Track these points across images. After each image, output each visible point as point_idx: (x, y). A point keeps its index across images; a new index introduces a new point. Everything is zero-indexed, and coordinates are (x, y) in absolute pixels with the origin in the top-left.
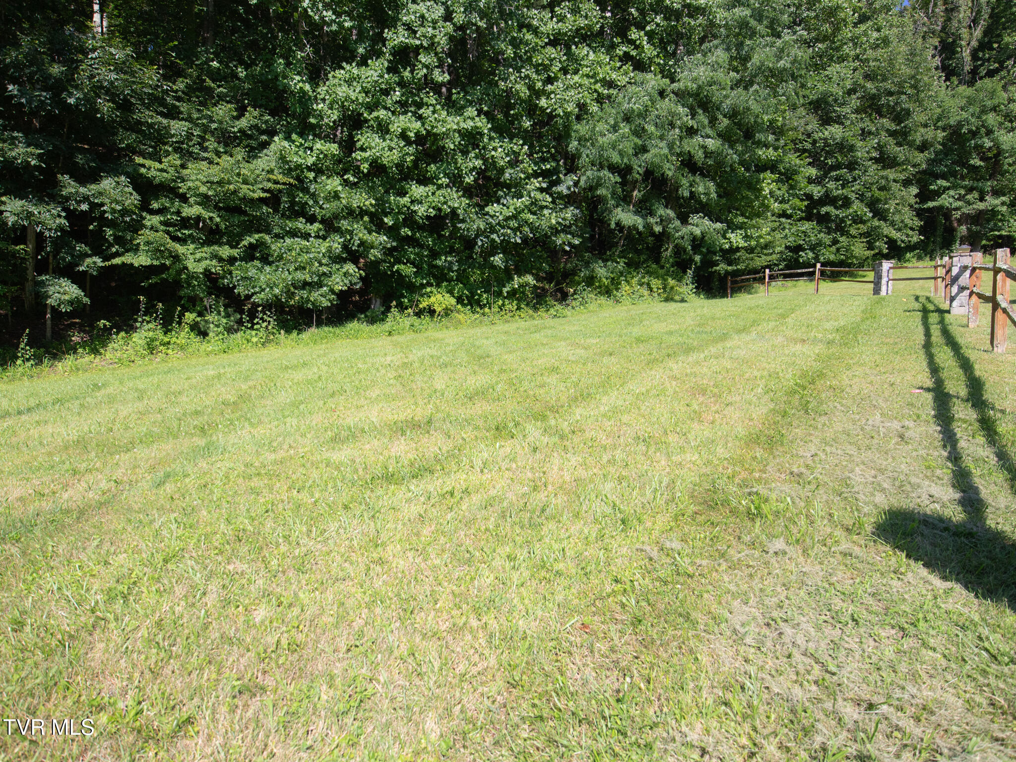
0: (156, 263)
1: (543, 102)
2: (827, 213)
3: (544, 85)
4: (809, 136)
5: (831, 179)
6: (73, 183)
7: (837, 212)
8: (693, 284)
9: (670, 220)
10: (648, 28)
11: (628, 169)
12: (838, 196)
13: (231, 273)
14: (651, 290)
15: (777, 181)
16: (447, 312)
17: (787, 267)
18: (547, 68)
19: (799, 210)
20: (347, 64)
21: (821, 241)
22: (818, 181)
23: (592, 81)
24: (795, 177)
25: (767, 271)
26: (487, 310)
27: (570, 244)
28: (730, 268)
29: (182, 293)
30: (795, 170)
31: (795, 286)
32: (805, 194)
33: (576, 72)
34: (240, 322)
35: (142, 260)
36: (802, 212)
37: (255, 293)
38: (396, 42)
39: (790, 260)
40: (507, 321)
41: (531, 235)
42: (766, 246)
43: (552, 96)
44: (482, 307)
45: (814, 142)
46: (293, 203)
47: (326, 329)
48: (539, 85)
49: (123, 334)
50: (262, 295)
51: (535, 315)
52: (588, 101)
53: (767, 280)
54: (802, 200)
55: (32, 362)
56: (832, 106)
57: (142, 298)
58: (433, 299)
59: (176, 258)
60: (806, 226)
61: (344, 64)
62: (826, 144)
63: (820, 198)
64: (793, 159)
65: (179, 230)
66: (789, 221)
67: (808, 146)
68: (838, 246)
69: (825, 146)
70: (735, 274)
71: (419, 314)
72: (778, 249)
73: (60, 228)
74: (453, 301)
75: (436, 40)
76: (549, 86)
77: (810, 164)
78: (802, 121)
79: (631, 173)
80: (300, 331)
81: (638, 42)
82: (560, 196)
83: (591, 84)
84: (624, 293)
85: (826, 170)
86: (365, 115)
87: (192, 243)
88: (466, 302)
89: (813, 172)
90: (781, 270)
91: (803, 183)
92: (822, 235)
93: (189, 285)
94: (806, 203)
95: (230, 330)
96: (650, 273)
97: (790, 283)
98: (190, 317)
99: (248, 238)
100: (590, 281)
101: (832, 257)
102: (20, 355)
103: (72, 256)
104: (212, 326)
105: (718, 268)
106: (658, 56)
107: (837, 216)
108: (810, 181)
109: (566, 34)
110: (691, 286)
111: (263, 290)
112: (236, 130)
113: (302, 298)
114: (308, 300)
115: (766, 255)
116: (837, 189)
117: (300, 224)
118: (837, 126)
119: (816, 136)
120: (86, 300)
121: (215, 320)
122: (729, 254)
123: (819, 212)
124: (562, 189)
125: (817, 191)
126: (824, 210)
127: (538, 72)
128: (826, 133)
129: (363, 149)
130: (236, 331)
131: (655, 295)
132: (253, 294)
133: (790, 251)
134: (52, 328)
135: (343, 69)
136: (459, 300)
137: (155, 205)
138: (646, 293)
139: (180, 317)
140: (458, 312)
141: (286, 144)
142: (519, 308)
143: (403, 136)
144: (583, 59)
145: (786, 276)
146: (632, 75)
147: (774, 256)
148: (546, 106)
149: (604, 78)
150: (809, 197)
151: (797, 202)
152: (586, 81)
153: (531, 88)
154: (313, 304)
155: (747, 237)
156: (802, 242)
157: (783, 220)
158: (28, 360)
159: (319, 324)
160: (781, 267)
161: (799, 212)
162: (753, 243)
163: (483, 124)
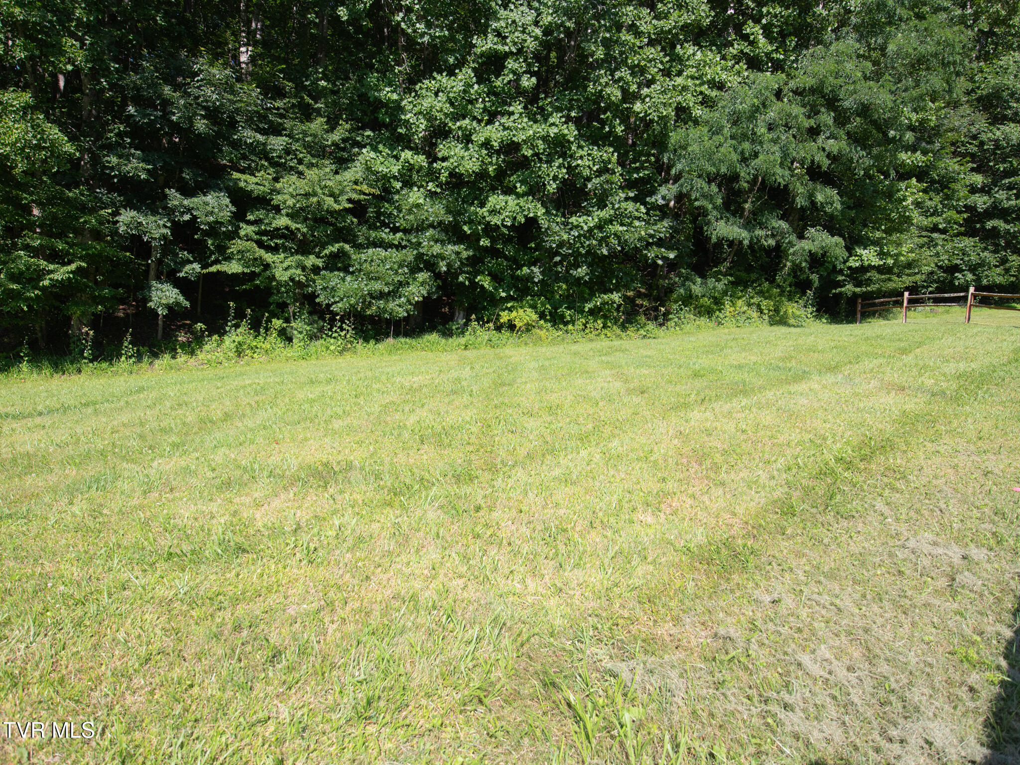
0: (247, 270)
1: (638, 107)
2: (994, 228)
3: (639, 87)
4: (975, 137)
5: (1002, 188)
6: (178, 196)
7: (1008, 227)
8: (813, 306)
9: (783, 234)
10: (764, 21)
11: (735, 177)
12: (1008, 208)
13: (314, 282)
14: (761, 312)
15: (925, 191)
16: (529, 328)
17: (939, 290)
18: (643, 70)
19: (955, 223)
20: (438, 73)
21: (984, 261)
22: (985, 190)
23: (698, 82)
24: (952, 185)
25: (906, 294)
26: (570, 327)
27: (664, 258)
28: (858, 290)
29: (271, 300)
30: (953, 178)
31: (947, 312)
32: (965, 206)
33: (679, 74)
34: (321, 330)
35: (234, 267)
36: (961, 225)
37: (336, 302)
38: (484, 49)
39: (943, 282)
40: (591, 340)
41: (619, 248)
42: (909, 265)
43: (647, 100)
44: (566, 324)
45: (982, 143)
46: (379, 214)
47: (403, 340)
48: (634, 88)
49: (216, 337)
50: (340, 305)
51: (623, 335)
52: (691, 105)
53: (905, 304)
54: (959, 212)
55: (133, 359)
56: (1007, 102)
57: (231, 304)
58: (514, 314)
59: (267, 266)
60: (967, 242)
61: (435, 74)
62: (997, 146)
63: (986, 211)
64: (951, 165)
65: (271, 240)
66: (943, 236)
67: (973, 149)
68: (1008, 265)
69: (995, 149)
70: (866, 296)
71: (498, 328)
72: (926, 269)
73: (164, 237)
74: (535, 317)
75: (526, 45)
76: (646, 89)
77: (972, 170)
78: (966, 121)
79: (738, 182)
80: (378, 341)
81: (752, 38)
82: (655, 207)
83: (696, 85)
84: (728, 314)
85: (996, 178)
86: (450, 125)
87: (283, 252)
88: (548, 317)
89: (978, 179)
90: (931, 293)
91: (962, 193)
92: (986, 254)
93: (279, 292)
94: (965, 216)
95: (312, 337)
96: (761, 293)
97: (941, 308)
98: (277, 323)
99: (330, 247)
100: (688, 300)
101: (999, 280)
102: (123, 352)
103: (175, 263)
104: (295, 332)
105: (843, 289)
106: (776, 51)
107: (1008, 232)
108: (973, 190)
109: (670, 31)
110: (810, 310)
111: (342, 299)
112: (329, 143)
113: (379, 307)
114: (385, 311)
115: (908, 275)
116: (1008, 199)
117: (385, 235)
118: (1012, 125)
119: (984, 137)
120: (187, 304)
121: (299, 326)
122: (858, 274)
123: (983, 227)
124: (658, 199)
125: (981, 202)
126: (990, 224)
127: (633, 74)
128: (998, 133)
129: (444, 159)
130: (317, 338)
131: (766, 317)
132: (333, 303)
133: (943, 272)
134: (164, 329)
135: (434, 79)
136: (542, 316)
137: (250, 217)
138: (755, 315)
139: (267, 322)
140: (540, 328)
141: (373, 155)
142: (605, 326)
143: (486, 144)
144: (688, 59)
145: (937, 301)
146: (746, 74)
147: (918, 277)
148: (639, 110)
149: (714, 79)
150: (970, 209)
151: (952, 214)
152: (690, 82)
153: (624, 91)
154: (391, 314)
155: (881, 254)
156: (958, 262)
157: (935, 235)
158: (130, 357)
159: (397, 335)
160: (930, 289)
161: (955, 226)
162: (890, 261)
163: (571, 132)
